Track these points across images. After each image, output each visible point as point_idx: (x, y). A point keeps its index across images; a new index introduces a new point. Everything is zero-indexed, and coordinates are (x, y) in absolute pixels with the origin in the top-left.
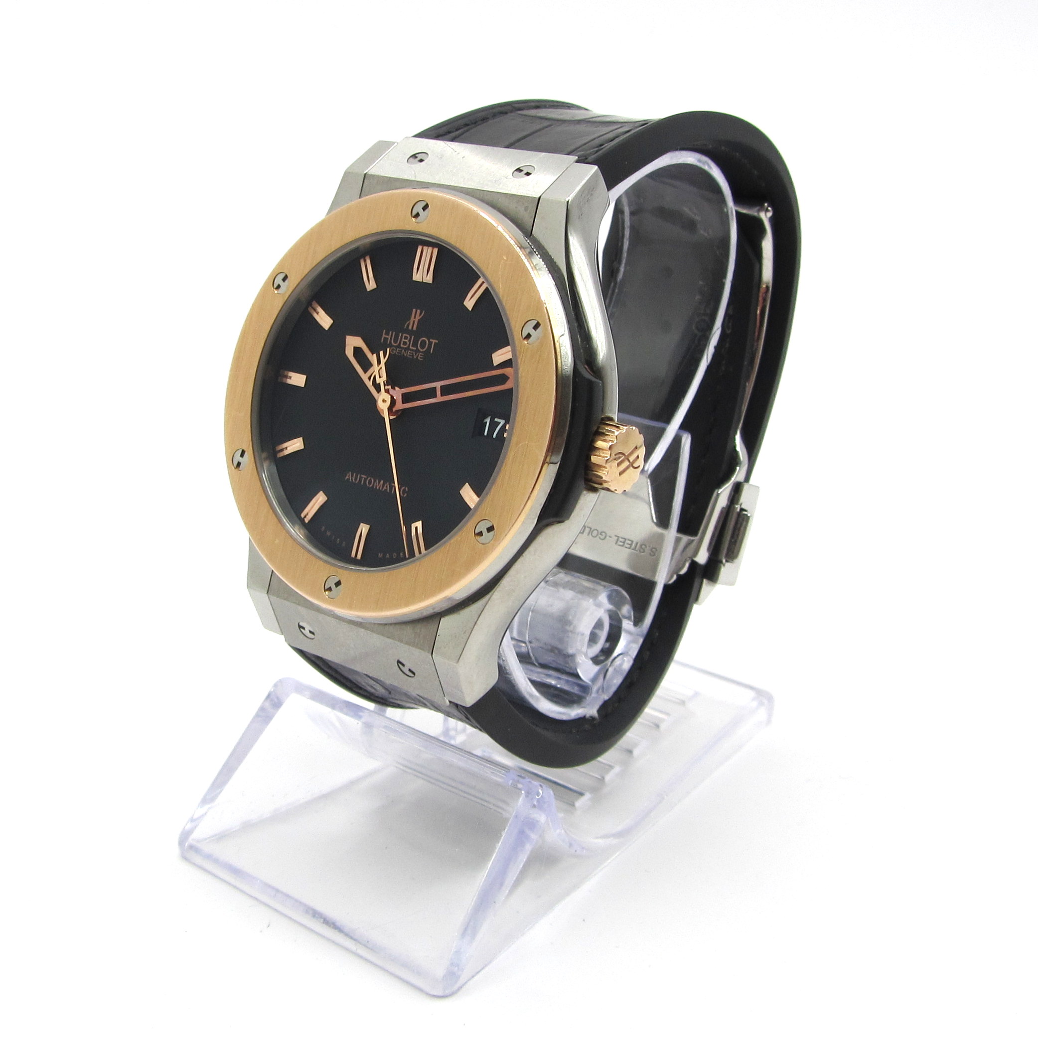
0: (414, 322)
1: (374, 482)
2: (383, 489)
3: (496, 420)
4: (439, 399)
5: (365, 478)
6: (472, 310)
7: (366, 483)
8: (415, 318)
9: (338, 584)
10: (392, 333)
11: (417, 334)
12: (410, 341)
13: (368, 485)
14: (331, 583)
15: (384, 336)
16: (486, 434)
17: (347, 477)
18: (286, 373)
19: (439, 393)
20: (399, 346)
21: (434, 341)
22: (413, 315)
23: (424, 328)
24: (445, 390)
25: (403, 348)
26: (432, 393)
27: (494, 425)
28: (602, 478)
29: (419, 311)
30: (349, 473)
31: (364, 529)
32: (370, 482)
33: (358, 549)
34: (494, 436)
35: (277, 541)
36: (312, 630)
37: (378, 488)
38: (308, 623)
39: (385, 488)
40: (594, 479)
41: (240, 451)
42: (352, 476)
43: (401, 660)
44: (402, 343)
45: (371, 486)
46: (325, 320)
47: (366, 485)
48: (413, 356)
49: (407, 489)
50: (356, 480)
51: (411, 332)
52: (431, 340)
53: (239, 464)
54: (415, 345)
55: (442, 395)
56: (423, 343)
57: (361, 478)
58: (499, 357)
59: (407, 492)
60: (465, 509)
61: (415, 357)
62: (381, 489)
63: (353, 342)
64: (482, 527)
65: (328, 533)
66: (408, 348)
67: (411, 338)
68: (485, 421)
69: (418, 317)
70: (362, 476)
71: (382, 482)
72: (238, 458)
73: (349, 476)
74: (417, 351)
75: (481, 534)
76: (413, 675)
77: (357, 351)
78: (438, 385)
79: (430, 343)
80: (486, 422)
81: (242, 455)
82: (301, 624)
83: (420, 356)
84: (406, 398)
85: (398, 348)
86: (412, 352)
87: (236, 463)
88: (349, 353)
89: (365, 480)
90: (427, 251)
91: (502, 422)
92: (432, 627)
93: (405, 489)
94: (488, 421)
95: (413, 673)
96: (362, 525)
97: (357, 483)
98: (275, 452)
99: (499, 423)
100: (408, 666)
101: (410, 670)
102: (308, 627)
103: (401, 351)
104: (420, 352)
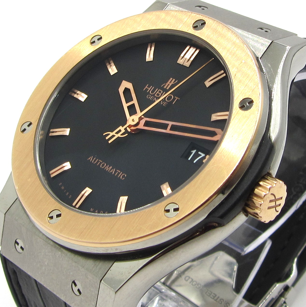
0: (169, 85)
1: (106, 166)
2: (110, 172)
3: (199, 153)
4: (168, 131)
5: (100, 162)
6: (208, 87)
7: (100, 165)
9: (59, 216)
13: (101, 167)
14: (54, 214)
16: (189, 159)
17: (90, 159)
18: (76, 91)
19: (169, 128)
20: (154, 95)
21: (177, 98)
22: (170, 81)
24: (173, 128)
25: (155, 97)
26: (165, 126)
27: (197, 155)
28: (256, 205)
29: (174, 80)
31: (88, 191)
32: (103, 165)
33: (79, 201)
34: (195, 162)
35: (29, 180)
36: (23, 247)
37: (107, 170)
38: (24, 241)
39: (112, 171)
40: (251, 204)
41: (29, 123)
42: (93, 159)
43: (75, 281)
44: (157, 94)
45: (103, 167)
46: (113, 70)
47: (100, 167)
49: (126, 175)
50: (94, 161)
52: (175, 97)
53: (25, 130)
55: (170, 130)
57: (98, 161)
58: (215, 117)
59: (125, 178)
60: (159, 196)
61: (161, 104)
62: (109, 171)
63: (126, 85)
64: (171, 207)
65: (63, 188)
68: (192, 151)
69: (172, 83)
70: (100, 161)
71: (111, 167)
72: (25, 126)
73: (91, 159)
75: (168, 211)
76: (79, 295)
77: (127, 91)
78: (170, 123)
79: (174, 99)
80: (192, 153)
81: (29, 125)
82: (18, 241)
83: (165, 104)
84: (147, 124)
85: (153, 96)
87: (23, 129)
88: (121, 90)
90: (192, 50)
91: (203, 155)
92: (106, 265)
93: (124, 175)
94: (194, 152)
95: (80, 293)
96: (87, 189)
97: (94, 163)
98: (49, 132)
99: (201, 155)
100: (79, 286)
101: (79, 290)
102: (21, 244)
103: (154, 98)
104: (166, 101)
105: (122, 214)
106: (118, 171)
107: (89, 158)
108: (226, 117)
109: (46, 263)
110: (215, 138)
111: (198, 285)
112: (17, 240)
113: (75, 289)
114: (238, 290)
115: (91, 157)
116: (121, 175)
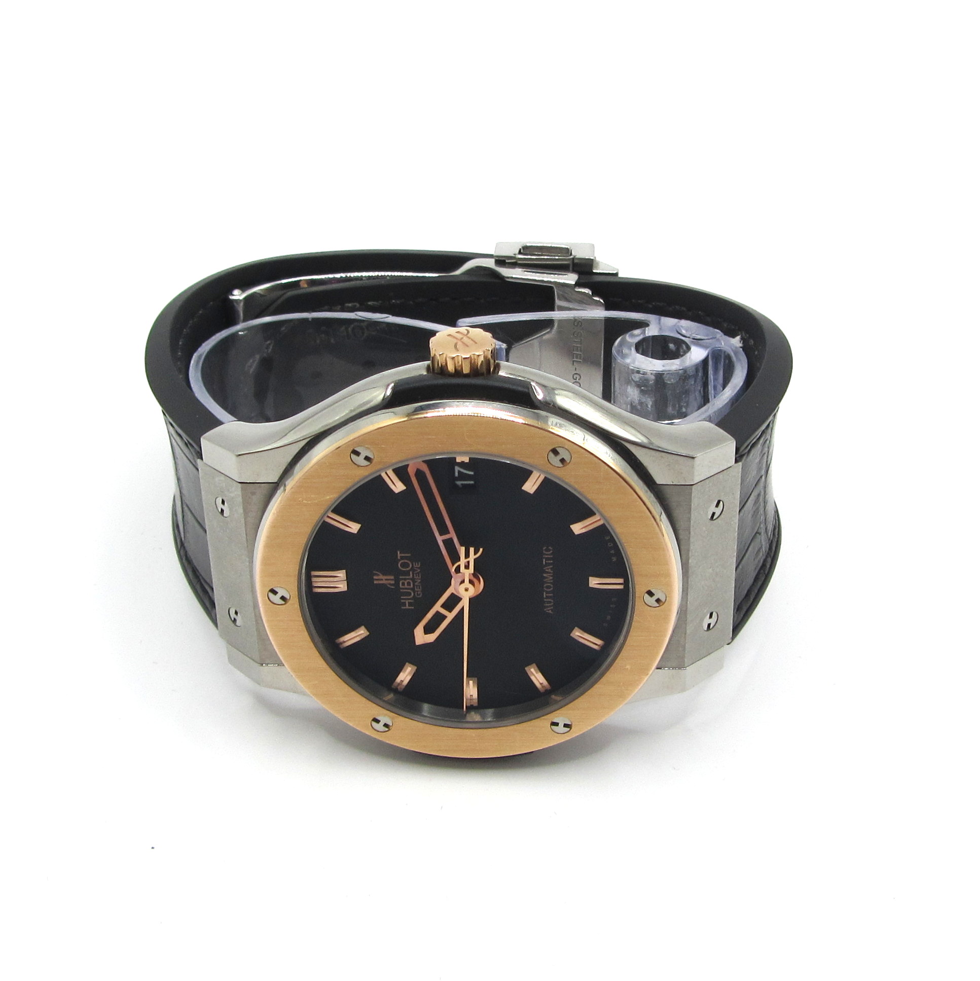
0: (386, 580)
1: (547, 583)
2: (552, 572)
3: (457, 474)
4: (452, 535)
5: (546, 593)
6: (360, 523)
7: (550, 591)
8: (382, 579)
9: (650, 594)
10: (403, 599)
11: (397, 574)
12: (405, 579)
13: (552, 589)
14: (651, 601)
15: (407, 607)
16: (472, 482)
17: (550, 611)
19: (447, 537)
20: (413, 589)
21: (399, 555)
22: (379, 582)
23: (390, 568)
25: (414, 585)
26: (448, 543)
27: (462, 476)
28: (482, 361)
29: (375, 577)
30: (545, 611)
31: (594, 582)
32: (548, 587)
33: (614, 583)
34: (472, 473)
35: (628, 667)
36: (708, 616)
37: (551, 578)
38: (702, 620)
39: (550, 570)
40: (485, 367)
41: (553, 727)
42: (548, 607)
43: (709, 518)
45: (552, 585)
48: (418, 573)
49: (544, 548)
50: (550, 602)
51: (397, 581)
52: (399, 558)
53: (566, 726)
54: (407, 573)
55: (449, 533)
56: (404, 565)
57: (547, 597)
58: (398, 487)
59: (547, 547)
60: (547, 485)
61: (419, 570)
62: (551, 574)
63: (421, 637)
64: (555, 460)
65: (608, 618)
66: (413, 580)
67: (402, 579)
68: (461, 486)
69: (381, 577)
70: (545, 596)
71: (545, 575)
72: (560, 728)
74: (413, 569)
75: (562, 461)
76: (721, 502)
77: (428, 630)
78: (440, 539)
79: (402, 558)
80: (462, 484)
81: (556, 725)
82: (706, 627)
83: (417, 566)
86: (415, 575)
87: (566, 729)
88: (431, 638)
89: (547, 593)
90: (315, 582)
91: (457, 469)
92: (668, 492)
93: (545, 550)
94: (459, 483)
95: (719, 502)
96: (591, 585)
97: (552, 601)
98: (548, 693)
99: (459, 472)
100: (712, 508)
101: (717, 505)
102: (707, 621)
103: (417, 586)
104: (413, 566)
105: (601, 514)
106: (544, 563)
107: (549, 613)
108: (391, 473)
109: (711, 570)
110: (425, 469)
111: (576, 379)
112: (706, 629)
113: (718, 511)
114: (549, 323)
115: (547, 611)
116: (548, 554)
